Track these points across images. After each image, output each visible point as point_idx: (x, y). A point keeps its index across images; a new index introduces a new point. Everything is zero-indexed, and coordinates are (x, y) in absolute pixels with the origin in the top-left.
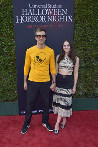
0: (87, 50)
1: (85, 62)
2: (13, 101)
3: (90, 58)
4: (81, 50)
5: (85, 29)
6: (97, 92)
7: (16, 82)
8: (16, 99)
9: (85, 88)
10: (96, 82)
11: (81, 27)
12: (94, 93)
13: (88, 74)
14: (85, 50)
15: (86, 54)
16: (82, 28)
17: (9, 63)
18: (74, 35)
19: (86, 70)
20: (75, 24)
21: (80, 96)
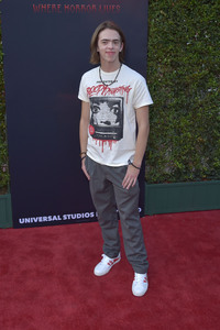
0: (179, 66)
1: (177, 95)
3: (187, 86)
4: (166, 64)
5: (175, 15)
6: (205, 167)
7: (6, 144)
8: (5, 186)
9: (178, 157)
10: (202, 143)
11: (164, 9)
12: (198, 170)
13: (182, 124)
14: (174, 65)
15: (179, 76)
16: (167, 12)
18: (149, 28)
19: (179, 115)
20: (149, 3)
21: (166, 179)
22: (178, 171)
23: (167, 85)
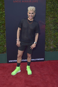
1: (54, 26)
2: (3, 53)
4: (51, 17)
5: (54, 3)
7: (6, 39)
8: (5, 51)
9: (55, 44)
11: (51, 1)
13: (56, 34)
14: (54, 17)
15: (55, 21)
17: (1, 26)
18: (46, 7)
19: (55, 32)
21: (51, 50)
22: (55, 48)
23: (51, 23)
